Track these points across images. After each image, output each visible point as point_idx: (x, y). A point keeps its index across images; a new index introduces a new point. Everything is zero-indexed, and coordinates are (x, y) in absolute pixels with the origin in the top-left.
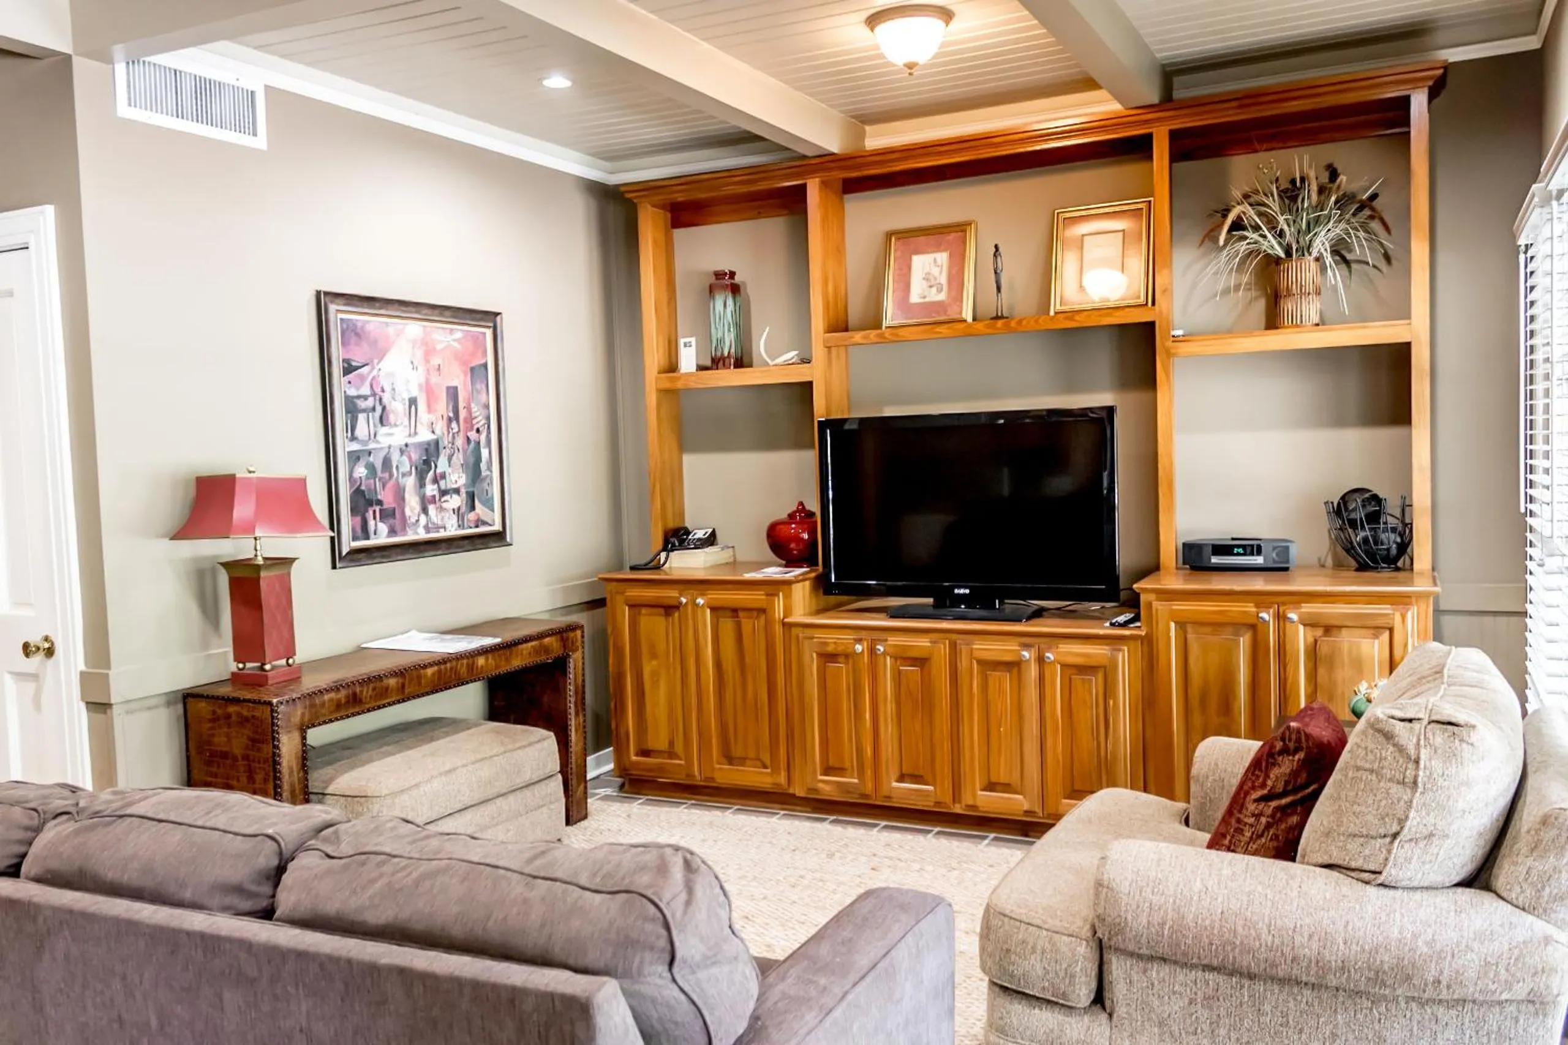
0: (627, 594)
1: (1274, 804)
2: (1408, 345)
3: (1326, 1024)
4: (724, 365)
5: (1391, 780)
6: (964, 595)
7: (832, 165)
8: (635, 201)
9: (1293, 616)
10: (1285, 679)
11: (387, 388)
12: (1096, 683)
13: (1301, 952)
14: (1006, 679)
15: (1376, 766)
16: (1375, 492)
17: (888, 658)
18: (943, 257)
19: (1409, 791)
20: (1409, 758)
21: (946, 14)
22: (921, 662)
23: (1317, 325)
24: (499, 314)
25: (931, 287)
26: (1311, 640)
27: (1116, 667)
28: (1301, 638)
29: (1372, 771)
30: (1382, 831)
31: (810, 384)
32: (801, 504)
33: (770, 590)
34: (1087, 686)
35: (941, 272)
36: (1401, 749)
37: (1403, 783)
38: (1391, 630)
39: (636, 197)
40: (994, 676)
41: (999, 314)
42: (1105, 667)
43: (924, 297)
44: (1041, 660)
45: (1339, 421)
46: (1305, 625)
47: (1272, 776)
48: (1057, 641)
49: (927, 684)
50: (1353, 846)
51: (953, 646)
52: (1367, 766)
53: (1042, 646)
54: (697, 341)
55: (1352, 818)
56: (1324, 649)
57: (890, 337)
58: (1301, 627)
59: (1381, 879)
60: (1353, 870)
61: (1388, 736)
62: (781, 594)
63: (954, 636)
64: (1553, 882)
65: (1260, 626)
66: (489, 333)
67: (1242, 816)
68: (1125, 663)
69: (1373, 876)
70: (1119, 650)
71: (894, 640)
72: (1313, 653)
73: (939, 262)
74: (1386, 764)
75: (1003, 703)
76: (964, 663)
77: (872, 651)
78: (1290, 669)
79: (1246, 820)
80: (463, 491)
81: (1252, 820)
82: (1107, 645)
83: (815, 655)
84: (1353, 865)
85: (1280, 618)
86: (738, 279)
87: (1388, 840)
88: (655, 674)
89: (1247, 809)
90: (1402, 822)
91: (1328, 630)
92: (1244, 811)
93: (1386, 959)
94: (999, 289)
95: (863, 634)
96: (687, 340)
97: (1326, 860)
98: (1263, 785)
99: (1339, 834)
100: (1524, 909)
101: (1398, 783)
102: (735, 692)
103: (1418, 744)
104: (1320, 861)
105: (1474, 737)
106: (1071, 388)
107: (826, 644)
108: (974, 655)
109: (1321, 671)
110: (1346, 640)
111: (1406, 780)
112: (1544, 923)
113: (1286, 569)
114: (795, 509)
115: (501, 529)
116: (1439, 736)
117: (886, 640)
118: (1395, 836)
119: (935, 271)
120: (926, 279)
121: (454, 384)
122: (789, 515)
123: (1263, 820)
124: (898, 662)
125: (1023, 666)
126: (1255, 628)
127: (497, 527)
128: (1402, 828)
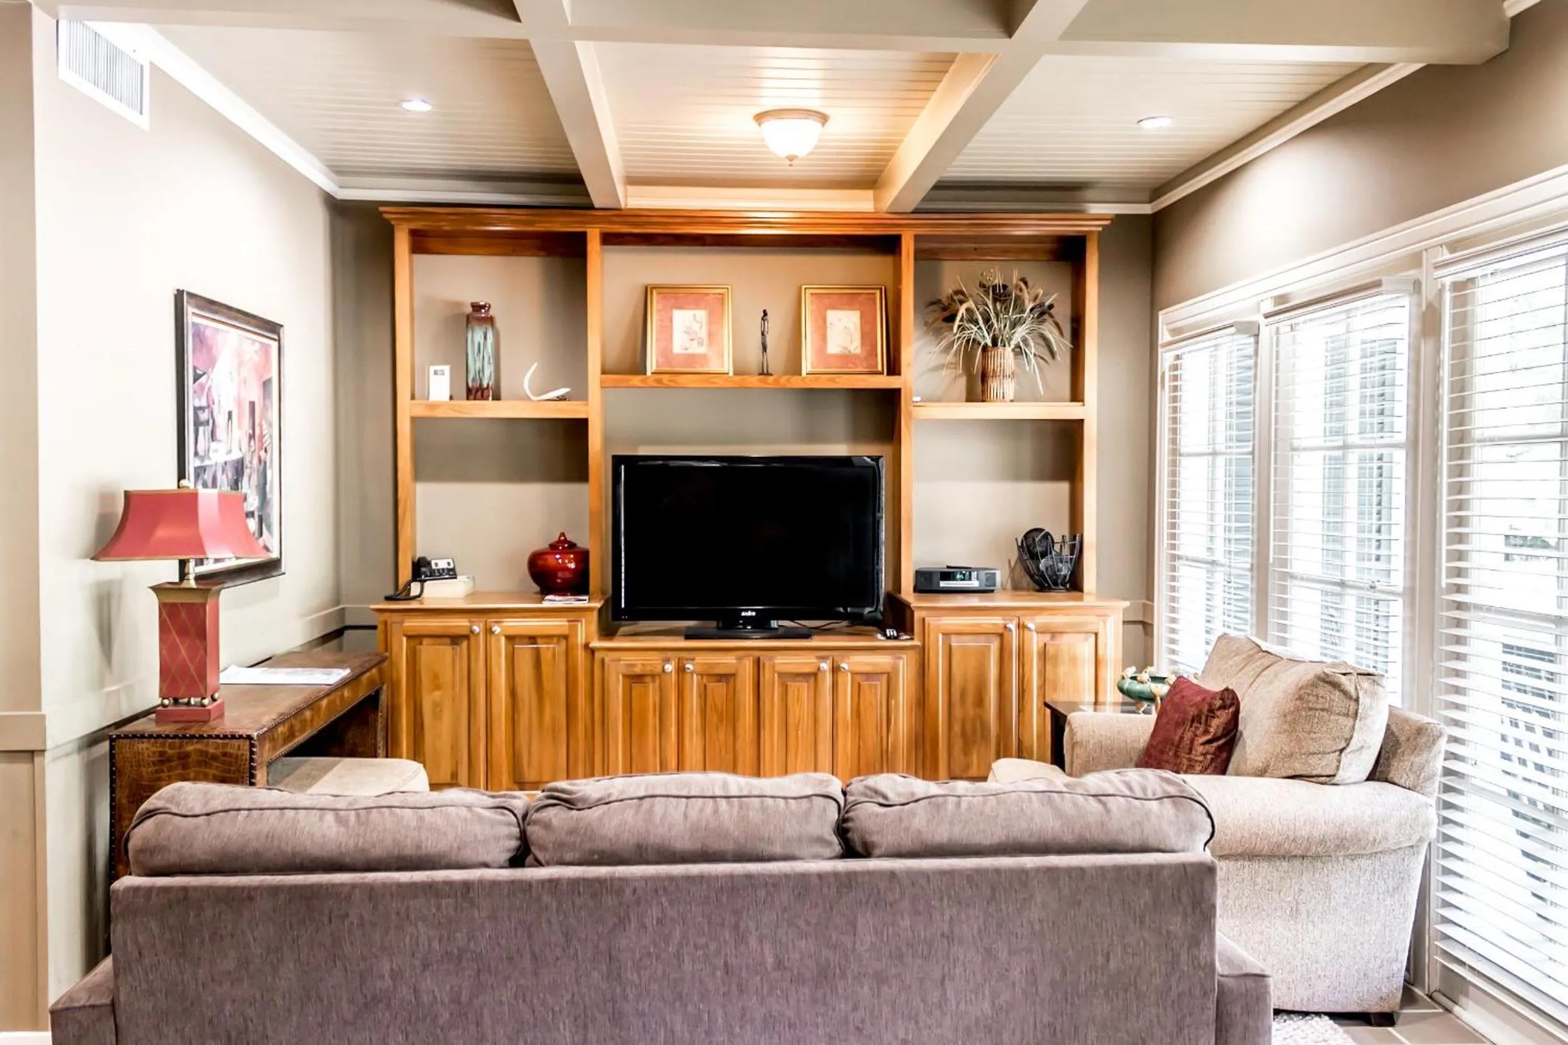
0: (406, 624)
1: (1215, 744)
2: (1082, 421)
3: (1296, 883)
4: (482, 396)
5: (1339, 714)
6: (751, 617)
7: (616, 219)
8: (393, 223)
9: (1031, 626)
10: (1023, 676)
11: (216, 401)
12: (881, 685)
13: (1298, 834)
14: (802, 689)
15: (1326, 706)
16: (1047, 530)
17: (695, 676)
18: (701, 314)
19: (1351, 720)
20: (1351, 698)
21: (824, 118)
22: (726, 678)
23: (1012, 401)
24: (282, 326)
25: (692, 340)
26: (1041, 644)
27: (897, 674)
28: (1035, 642)
29: (1323, 710)
30: (1334, 748)
31: (585, 422)
32: (563, 534)
33: (572, 616)
34: (873, 691)
35: (701, 327)
36: (1345, 693)
37: (1347, 715)
38: (1096, 634)
39: (396, 219)
40: (793, 686)
41: (765, 371)
42: (888, 674)
43: (686, 349)
44: (835, 670)
45: (1017, 477)
46: (1037, 633)
47: (1213, 725)
48: (848, 653)
49: (733, 699)
50: (1313, 760)
51: (758, 662)
52: (1320, 706)
53: (836, 659)
54: (451, 370)
55: (1310, 742)
56: (1051, 650)
57: (667, 383)
58: (1035, 634)
59: (1336, 780)
60: (1312, 777)
61: (1336, 685)
62: (584, 620)
63: (757, 654)
64: (1426, 769)
65: (1006, 634)
66: (275, 345)
67: (1192, 756)
68: (905, 668)
69: (1328, 779)
70: (900, 658)
71: (701, 659)
72: (1043, 654)
73: (698, 319)
74: (1335, 704)
75: (800, 708)
76: (767, 676)
77: (681, 670)
78: (1027, 668)
79: (1197, 758)
80: (256, 514)
81: (1201, 758)
82: (890, 654)
83: (621, 677)
84: (1314, 773)
85: (1021, 627)
86: (492, 313)
87: (1337, 753)
88: (437, 705)
89: (1196, 750)
90: (1348, 741)
91: (1054, 633)
92: (1194, 752)
93: (1349, 829)
94: (765, 348)
95: (669, 654)
96: (438, 368)
97: (1291, 773)
98: (1206, 732)
99: (1301, 754)
100: (1409, 789)
101: (1344, 715)
102: (530, 719)
103: (1356, 688)
104: (1285, 775)
105: (1384, 682)
106: (812, 438)
107: (633, 665)
108: (777, 668)
109: (1048, 667)
110: (1065, 641)
111: (1350, 713)
112: (1420, 796)
113: (992, 591)
114: (556, 539)
115: (279, 556)
116: (1365, 683)
117: (693, 659)
118: (1341, 751)
119: (696, 327)
120: (686, 332)
121: (252, 399)
122: (551, 546)
123: (1209, 757)
124: (705, 680)
125: (820, 675)
126: (1002, 636)
127: (275, 555)
128: (1348, 745)
